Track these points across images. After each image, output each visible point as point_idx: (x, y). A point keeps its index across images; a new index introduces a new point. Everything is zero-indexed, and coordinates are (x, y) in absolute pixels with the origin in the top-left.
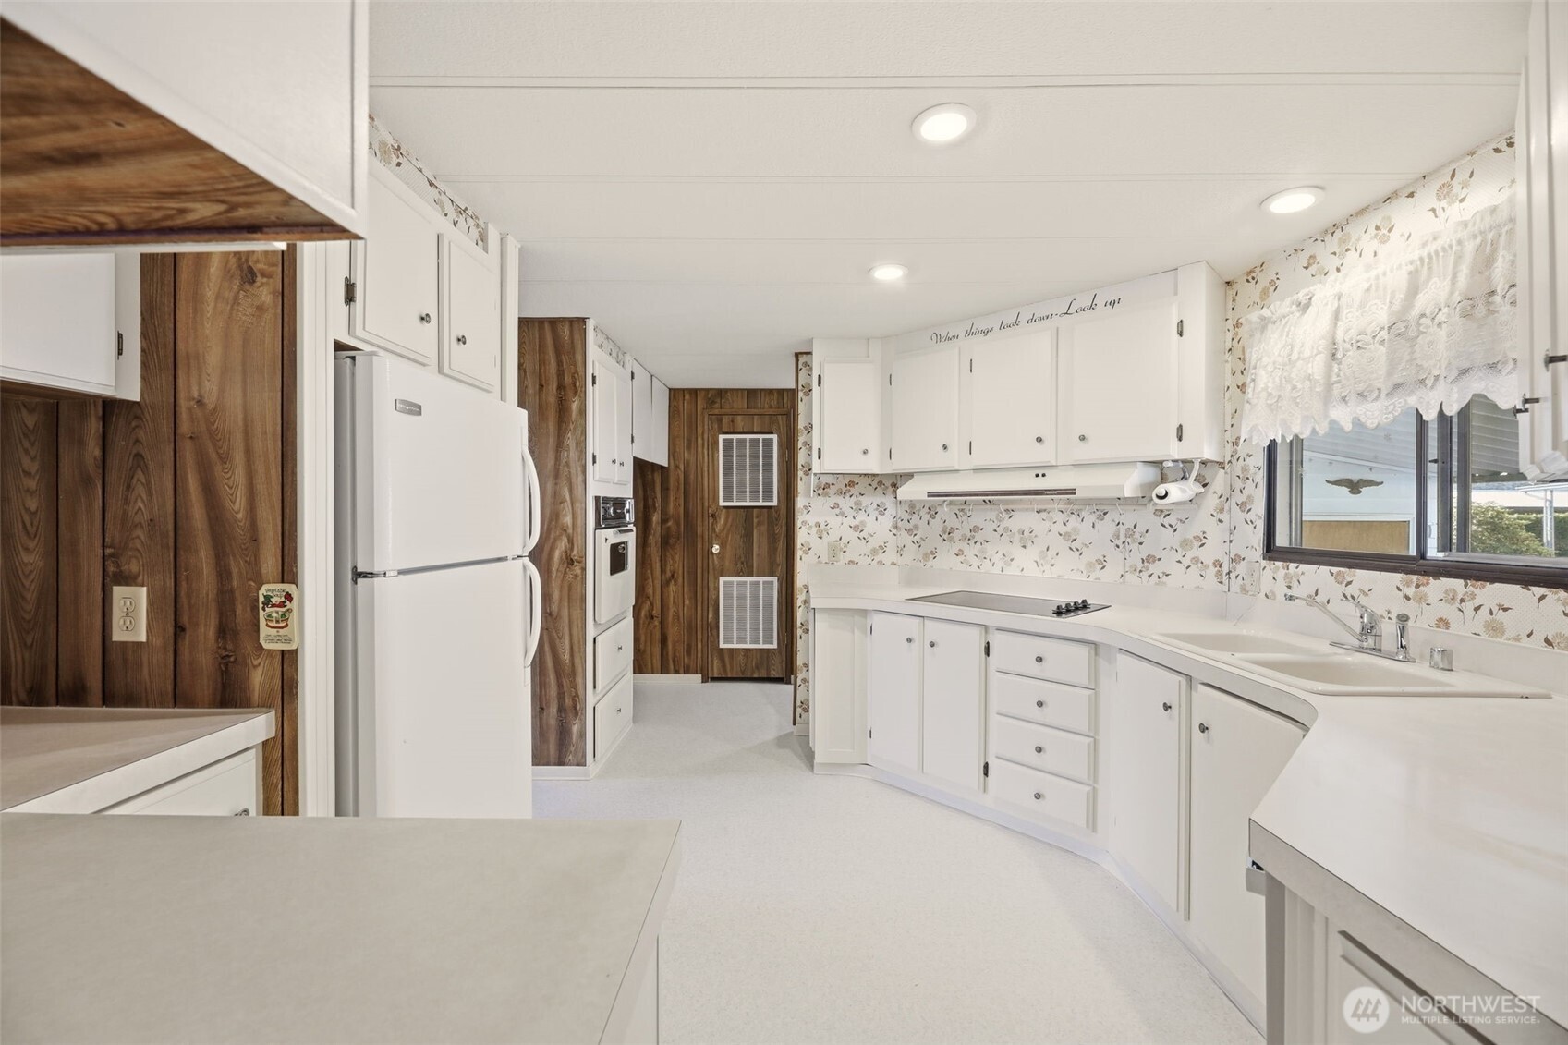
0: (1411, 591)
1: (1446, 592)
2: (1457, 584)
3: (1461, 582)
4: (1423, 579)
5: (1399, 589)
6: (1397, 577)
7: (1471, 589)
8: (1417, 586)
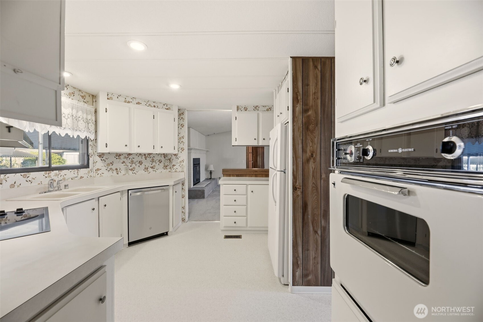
0: (47, 175)
1: (55, 174)
2: (57, 172)
3: (58, 171)
4: (50, 172)
5: (44, 175)
6: (43, 172)
7: (60, 172)
8: (48, 174)
